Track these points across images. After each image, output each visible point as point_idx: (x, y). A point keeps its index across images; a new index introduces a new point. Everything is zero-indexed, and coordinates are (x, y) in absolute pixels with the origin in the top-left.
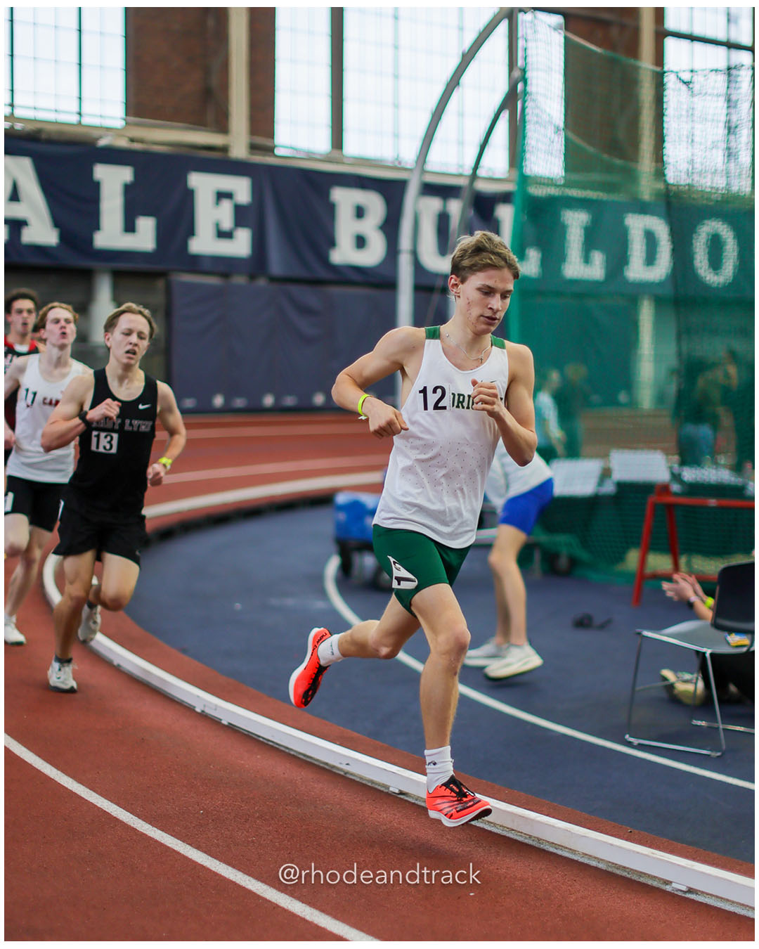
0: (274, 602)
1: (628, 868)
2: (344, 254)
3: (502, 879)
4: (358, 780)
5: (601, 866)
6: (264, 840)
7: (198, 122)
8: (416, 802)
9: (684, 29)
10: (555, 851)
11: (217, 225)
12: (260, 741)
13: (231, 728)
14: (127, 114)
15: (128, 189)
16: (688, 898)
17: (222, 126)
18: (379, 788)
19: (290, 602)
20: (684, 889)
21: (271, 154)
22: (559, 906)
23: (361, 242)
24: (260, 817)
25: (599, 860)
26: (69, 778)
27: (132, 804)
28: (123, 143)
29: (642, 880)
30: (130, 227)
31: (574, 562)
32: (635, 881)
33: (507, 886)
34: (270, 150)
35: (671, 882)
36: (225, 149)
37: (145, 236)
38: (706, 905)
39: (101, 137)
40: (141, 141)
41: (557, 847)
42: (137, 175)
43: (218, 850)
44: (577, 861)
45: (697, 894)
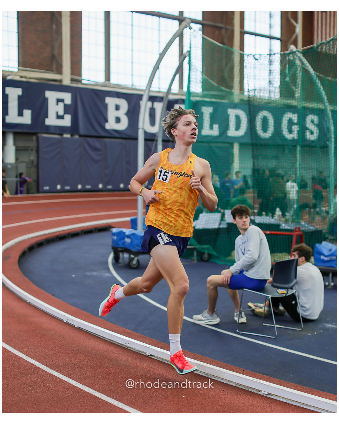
0: (88, 274)
1: (244, 385)
2: (111, 125)
3: (195, 390)
4: (133, 350)
5: (233, 384)
6: (99, 376)
7: (49, 69)
8: (157, 359)
9: (252, 30)
10: (214, 379)
11: (57, 113)
12: (91, 334)
13: (79, 329)
14: (19, 66)
15: (20, 98)
16: (268, 397)
17: (59, 71)
18: (142, 353)
19: (95, 273)
20: (267, 393)
21: (80, 83)
22: (218, 401)
23: (118, 120)
24: (96, 366)
25: (232, 382)
26: (17, 351)
27: (44, 361)
28: (18, 78)
29: (250, 390)
30: (20, 114)
31: (210, 256)
32: (247, 390)
33: (197, 393)
34: (80, 81)
35: (261, 391)
36: (61, 81)
37: (27, 118)
38: (276, 400)
39: (9, 75)
40: (25, 77)
41: (215, 377)
42: (23, 92)
43: (81, 380)
44: (223, 383)
45: (271, 395)
